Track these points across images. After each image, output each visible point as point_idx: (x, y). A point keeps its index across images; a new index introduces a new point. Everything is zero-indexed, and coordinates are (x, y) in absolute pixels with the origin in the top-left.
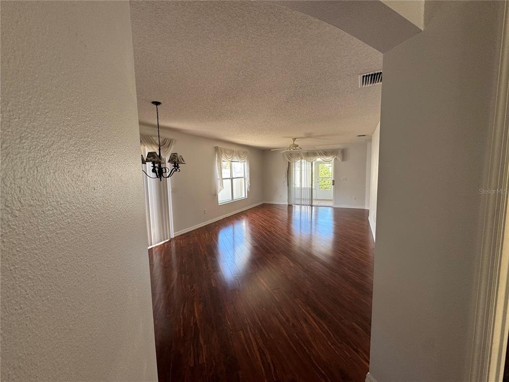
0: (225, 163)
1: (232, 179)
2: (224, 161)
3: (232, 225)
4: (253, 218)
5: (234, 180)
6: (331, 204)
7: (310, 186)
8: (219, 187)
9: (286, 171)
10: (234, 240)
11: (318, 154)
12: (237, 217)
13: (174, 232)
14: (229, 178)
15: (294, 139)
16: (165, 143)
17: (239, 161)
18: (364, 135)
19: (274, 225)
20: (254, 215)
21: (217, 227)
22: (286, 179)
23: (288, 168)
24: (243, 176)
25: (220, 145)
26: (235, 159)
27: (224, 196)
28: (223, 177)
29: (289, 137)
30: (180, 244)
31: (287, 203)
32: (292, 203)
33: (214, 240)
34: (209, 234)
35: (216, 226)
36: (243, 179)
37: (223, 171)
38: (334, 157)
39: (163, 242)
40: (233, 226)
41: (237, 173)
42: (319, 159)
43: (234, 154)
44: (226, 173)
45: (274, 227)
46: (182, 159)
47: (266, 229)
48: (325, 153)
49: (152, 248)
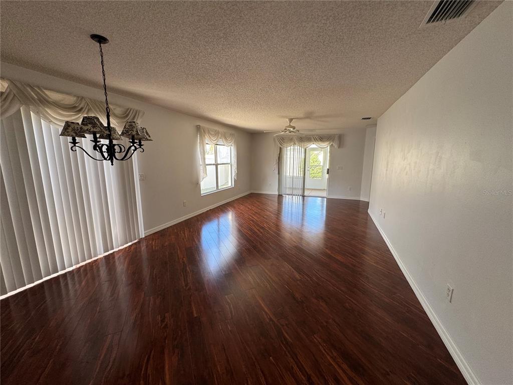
0: (209, 147)
1: (217, 165)
2: (207, 144)
3: (217, 219)
4: (242, 210)
5: (219, 166)
6: (324, 194)
7: (302, 175)
8: (202, 174)
9: (277, 158)
10: (219, 238)
11: (313, 139)
12: (222, 209)
13: (144, 231)
14: (214, 165)
15: (291, 120)
16: (128, 115)
17: (225, 144)
18: (370, 118)
19: (266, 218)
20: (242, 207)
21: (200, 223)
22: (276, 167)
23: (280, 154)
24: (229, 162)
25: (203, 124)
26: (220, 142)
27: (207, 185)
28: (207, 163)
29: (286, 117)
30: (152, 246)
31: (277, 193)
32: (283, 193)
33: (195, 239)
34: (190, 231)
35: (198, 221)
36: (230, 165)
37: (207, 156)
38: (329, 144)
39: (130, 244)
40: (219, 220)
41: (223, 158)
42: (313, 146)
43: (220, 136)
44: (210, 159)
45: (267, 222)
46: (147, 133)
47: (258, 225)
48: (321, 138)
49: (114, 252)
